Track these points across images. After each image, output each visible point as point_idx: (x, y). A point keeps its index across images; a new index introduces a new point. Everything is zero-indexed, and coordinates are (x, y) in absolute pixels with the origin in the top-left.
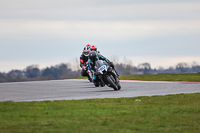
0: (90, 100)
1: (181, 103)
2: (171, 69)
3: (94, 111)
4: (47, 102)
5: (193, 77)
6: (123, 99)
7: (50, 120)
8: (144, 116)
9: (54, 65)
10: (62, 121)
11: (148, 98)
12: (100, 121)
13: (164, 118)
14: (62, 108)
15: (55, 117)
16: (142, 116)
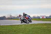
0: (11, 25)
1: (34, 26)
3: (12, 28)
7: (1, 30)
10: (4, 30)
12: (14, 31)
13: (30, 30)
14: (4, 27)
15: (2, 30)
16: (24, 29)
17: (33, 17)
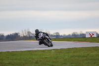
0: (29, 51)
1: (74, 52)
2: (69, 35)
3: (31, 56)
4: (8, 52)
5: (80, 39)
6: (45, 50)
7: (9, 61)
8: (56, 59)
10: (15, 61)
11: (58, 50)
12: (34, 61)
13: (66, 60)
14: (15, 55)
15: (12, 59)
17: (73, 35)
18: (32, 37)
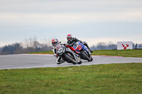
0: (37, 69)
1: (101, 71)
3: (39, 76)
4: (6, 70)
5: (109, 53)
6: (60, 68)
7: (8, 83)
9: (11, 44)
10: (16, 83)
11: (77, 67)
12: (43, 84)
13: (89, 81)
14: (16, 74)
15: (12, 81)
16: (73, 80)
17: (98, 47)
18: (39, 49)
